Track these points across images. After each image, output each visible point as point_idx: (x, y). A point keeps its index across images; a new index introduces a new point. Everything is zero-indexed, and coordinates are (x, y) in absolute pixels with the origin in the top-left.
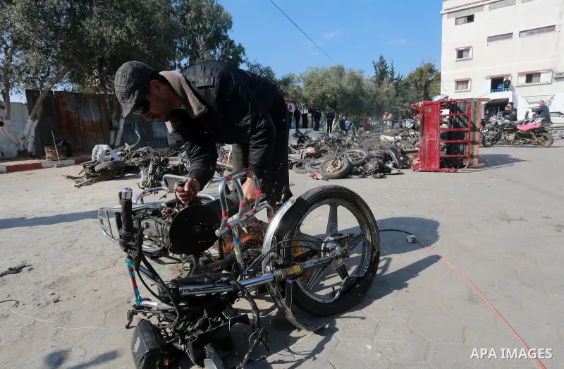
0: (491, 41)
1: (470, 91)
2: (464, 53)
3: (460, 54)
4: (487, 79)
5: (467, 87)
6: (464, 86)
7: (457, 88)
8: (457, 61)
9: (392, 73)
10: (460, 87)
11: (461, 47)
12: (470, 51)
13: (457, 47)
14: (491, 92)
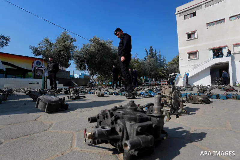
0: (209, 26)
1: (198, 59)
2: (192, 35)
3: (189, 36)
4: (209, 50)
5: (196, 57)
6: (194, 56)
7: (189, 57)
8: (187, 41)
9: (160, 56)
10: (191, 57)
11: (189, 32)
12: (196, 34)
13: (187, 32)
14: (214, 58)
